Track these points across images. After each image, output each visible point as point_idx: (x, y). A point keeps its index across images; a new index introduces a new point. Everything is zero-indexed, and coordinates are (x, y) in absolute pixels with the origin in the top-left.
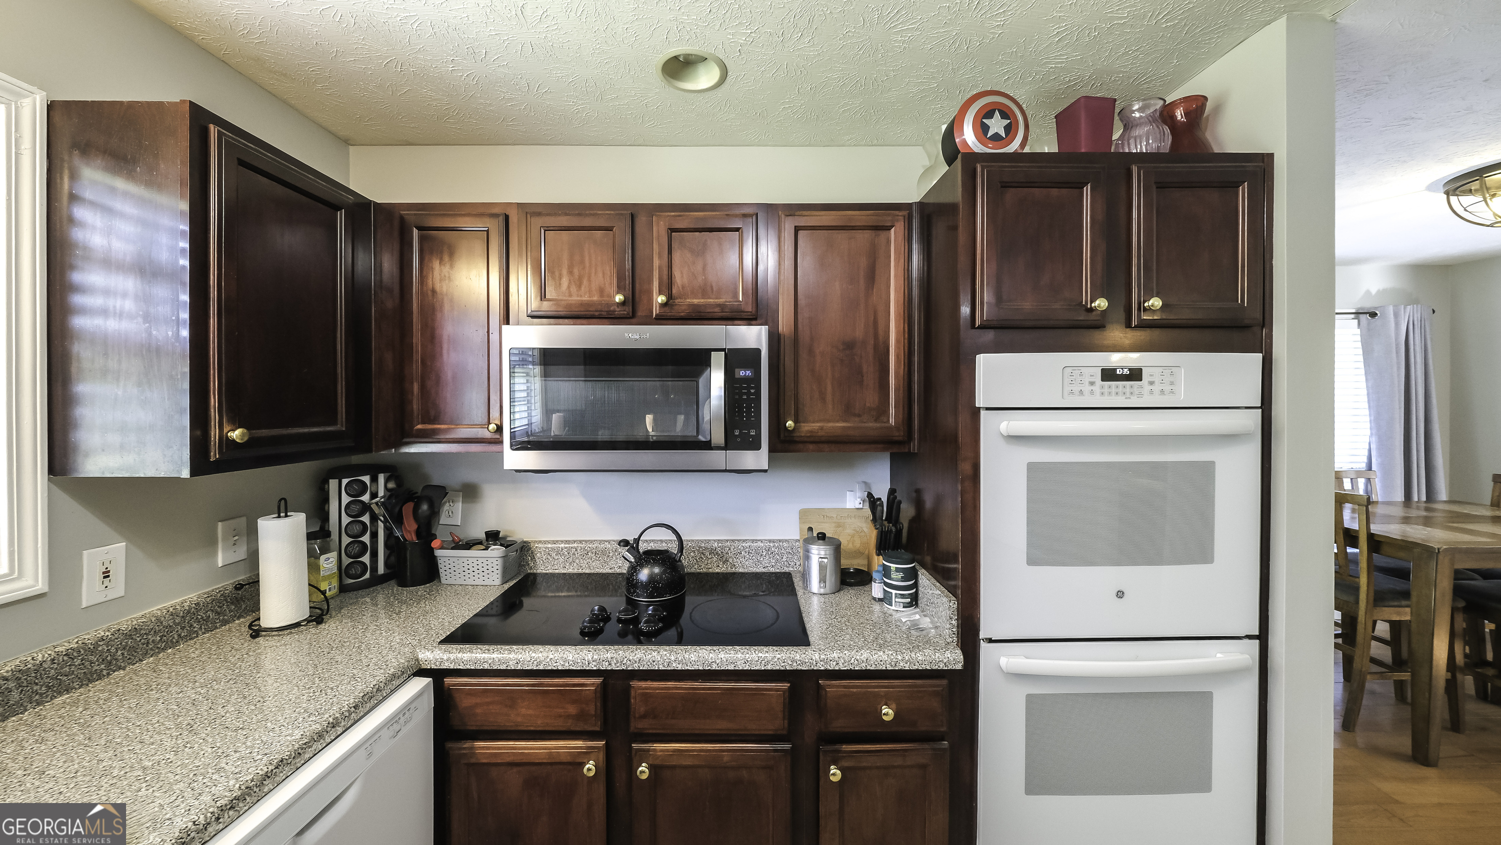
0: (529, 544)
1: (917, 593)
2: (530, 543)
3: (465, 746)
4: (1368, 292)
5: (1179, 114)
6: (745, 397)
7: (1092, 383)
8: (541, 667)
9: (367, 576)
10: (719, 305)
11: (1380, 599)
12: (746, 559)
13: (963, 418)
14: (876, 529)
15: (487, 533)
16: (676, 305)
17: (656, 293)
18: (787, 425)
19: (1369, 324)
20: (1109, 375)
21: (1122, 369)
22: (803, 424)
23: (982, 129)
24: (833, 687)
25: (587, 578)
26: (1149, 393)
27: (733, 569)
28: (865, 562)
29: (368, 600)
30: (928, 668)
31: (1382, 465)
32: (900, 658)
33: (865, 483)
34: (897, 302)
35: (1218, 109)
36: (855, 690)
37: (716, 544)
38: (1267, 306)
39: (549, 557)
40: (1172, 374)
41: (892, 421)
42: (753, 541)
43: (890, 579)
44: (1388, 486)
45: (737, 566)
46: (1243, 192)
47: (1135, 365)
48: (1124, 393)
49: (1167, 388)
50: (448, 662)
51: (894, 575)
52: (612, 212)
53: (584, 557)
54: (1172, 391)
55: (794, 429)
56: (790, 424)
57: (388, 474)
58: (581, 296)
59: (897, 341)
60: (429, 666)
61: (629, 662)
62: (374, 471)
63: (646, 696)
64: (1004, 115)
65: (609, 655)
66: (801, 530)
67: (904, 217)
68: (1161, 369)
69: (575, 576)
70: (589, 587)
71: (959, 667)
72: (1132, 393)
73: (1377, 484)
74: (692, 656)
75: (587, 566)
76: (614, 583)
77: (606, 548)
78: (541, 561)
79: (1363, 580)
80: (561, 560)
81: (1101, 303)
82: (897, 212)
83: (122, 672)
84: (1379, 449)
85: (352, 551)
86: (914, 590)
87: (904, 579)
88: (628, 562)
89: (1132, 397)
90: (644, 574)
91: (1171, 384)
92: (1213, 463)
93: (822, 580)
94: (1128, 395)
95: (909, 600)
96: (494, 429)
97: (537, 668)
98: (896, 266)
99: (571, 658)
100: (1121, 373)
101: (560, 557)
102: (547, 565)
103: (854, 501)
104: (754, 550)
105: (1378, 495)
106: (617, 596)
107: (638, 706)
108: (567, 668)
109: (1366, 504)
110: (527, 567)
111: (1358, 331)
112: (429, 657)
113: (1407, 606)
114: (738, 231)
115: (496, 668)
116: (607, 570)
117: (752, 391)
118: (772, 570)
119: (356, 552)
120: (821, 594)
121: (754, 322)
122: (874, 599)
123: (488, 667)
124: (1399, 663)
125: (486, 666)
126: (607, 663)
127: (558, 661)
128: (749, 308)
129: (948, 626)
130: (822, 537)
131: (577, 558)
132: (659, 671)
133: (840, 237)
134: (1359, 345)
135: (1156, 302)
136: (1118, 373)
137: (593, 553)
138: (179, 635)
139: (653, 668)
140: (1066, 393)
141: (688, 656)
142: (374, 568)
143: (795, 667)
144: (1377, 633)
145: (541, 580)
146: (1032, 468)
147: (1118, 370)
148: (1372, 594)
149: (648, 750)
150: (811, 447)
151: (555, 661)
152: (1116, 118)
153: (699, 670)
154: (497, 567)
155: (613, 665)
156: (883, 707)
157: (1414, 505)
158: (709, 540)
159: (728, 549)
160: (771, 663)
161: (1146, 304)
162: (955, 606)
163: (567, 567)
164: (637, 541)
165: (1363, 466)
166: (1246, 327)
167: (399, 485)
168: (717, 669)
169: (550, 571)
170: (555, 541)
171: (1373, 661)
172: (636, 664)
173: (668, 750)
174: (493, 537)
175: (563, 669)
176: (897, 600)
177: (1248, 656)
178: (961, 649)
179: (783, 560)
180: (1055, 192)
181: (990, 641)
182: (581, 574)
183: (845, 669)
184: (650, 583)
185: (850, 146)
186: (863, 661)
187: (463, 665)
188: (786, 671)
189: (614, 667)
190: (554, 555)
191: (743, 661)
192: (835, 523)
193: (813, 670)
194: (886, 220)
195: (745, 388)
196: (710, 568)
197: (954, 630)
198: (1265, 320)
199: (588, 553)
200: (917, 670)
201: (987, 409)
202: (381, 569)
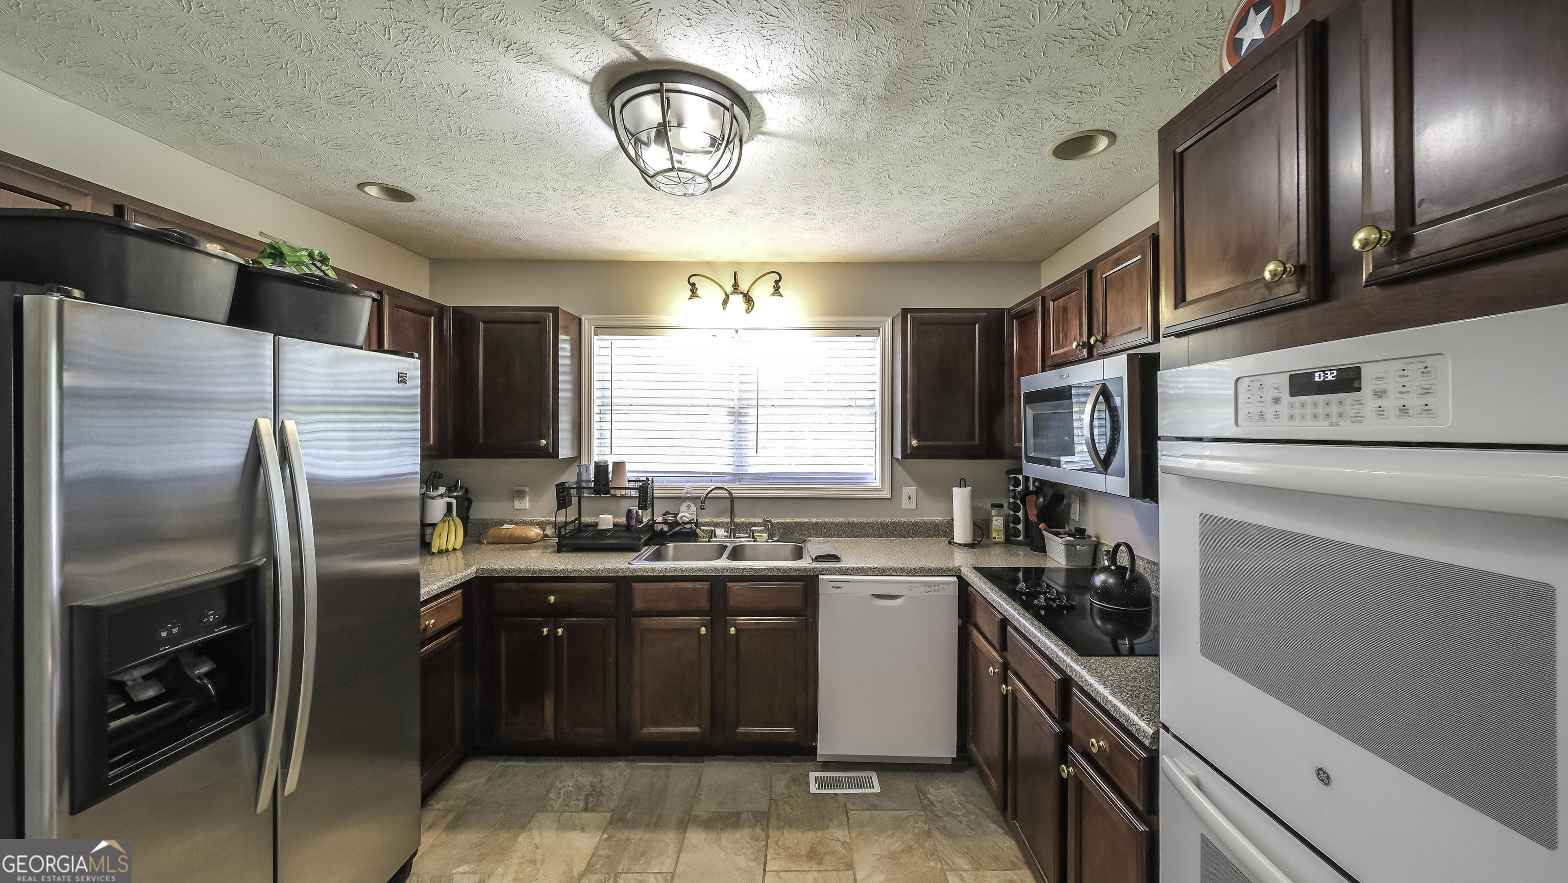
7: (1276, 401)
9: (1021, 538)
15: (1076, 529)
17: (1095, 333)
20: (1302, 385)
21: (1324, 372)
26: (1374, 413)
29: (1021, 553)
40: (1426, 371)
48: (1328, 416)
49: (1415, 402)
52: (1077, 276)
54: (1426, 408)
58: (1067, 347)
68: (1400, 364)
72: (1341, 415)
83: (912, 539)
89: (1342, 423)
91: (1424, 394)
94: (1334, 419)
100: (1322, 379)
119: (1012, 520)
136: (1317, 379)
138: (934, 534)
142: (1023, 534)
147: (1317, 374)
154: (1063, 551)
174: (1080, 533)
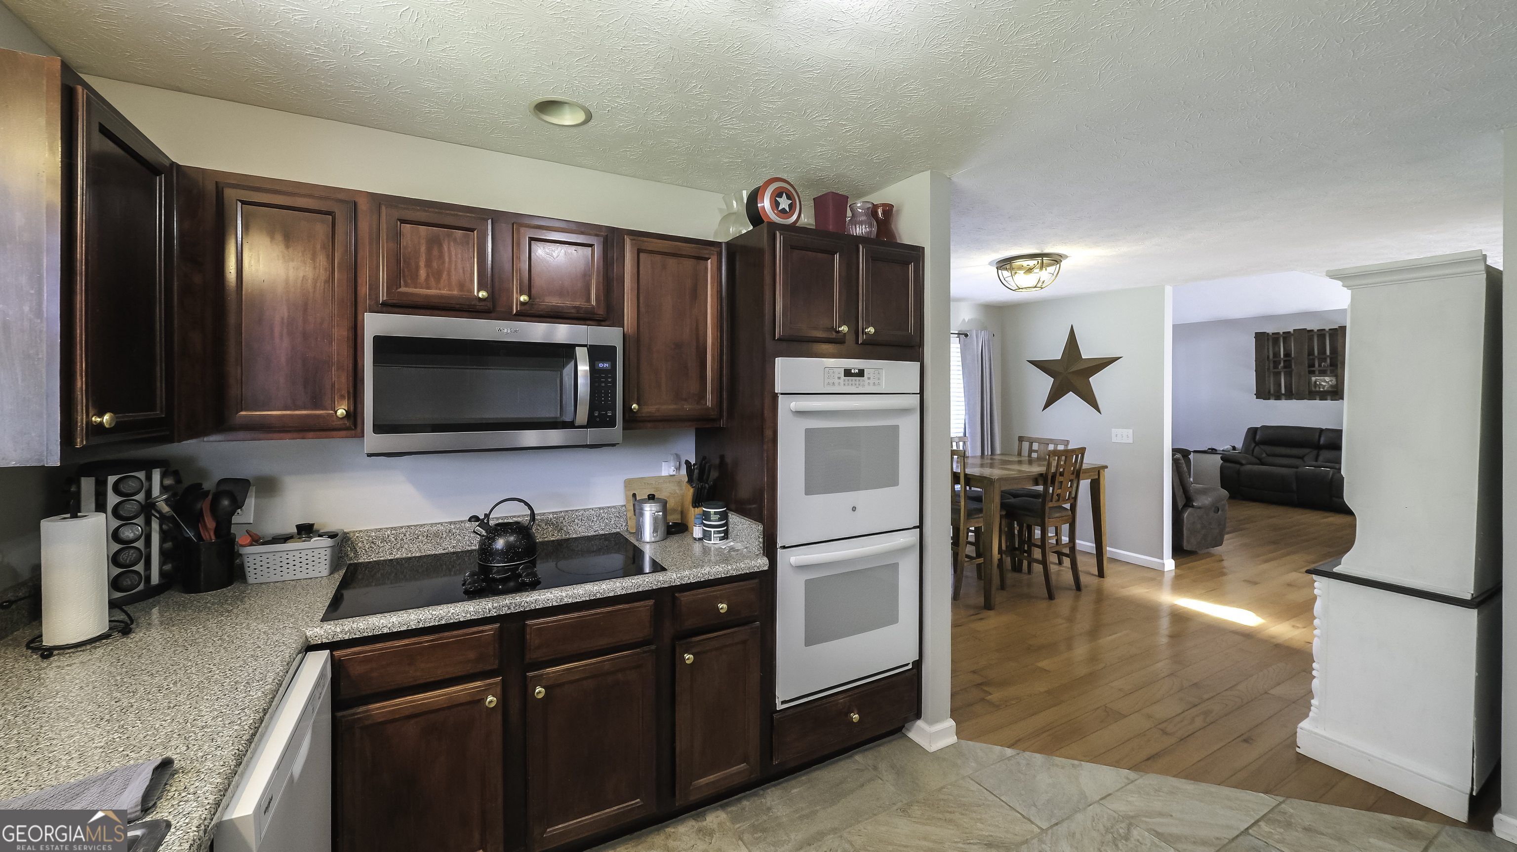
0: (348, 535)
1: (727, 529)
2: (349, 533)
3: (359, 711)
4: (964, 320)
5: (880, 211)
6: (603, 385)
7: (839, 378)
8: (443, 622)
9: (141, 587)
10: (575, 307)
11: (970, 514)
12: (579, 525)
13: (767, 401)
14: (693, 488)
15: (298, 527)
16: (536, 304)
17: (517, 292)
18: (633, 407)
19: (964, 341)
20: (848, 373)
21: (855, 370)
22: (644, 407)
23: (775, 204)
24: (685, 598)
25: (417, 561)
26: (867, 385)
27: (567, 536)
28: (679, 517)
30: (748, 572)
31: (970, 433)
32: (730, 568)
33: (677, 455)
34: (712, 314)
35: (898, 211)
36: (700, 596)
37: (551, 516)
38: (922, 334)
39: (373, 546)
40: (878, 373)
41: (709, 404)
42: (585, 510)
43: (710, 521)
44: (973, 448)
45: (571, 532)
46: (911, 267)
47: (861, 367)
49: (876, 382)
50: (343, 634)
51: (713, 517)
52: (473, 215)
53: (414, 541)
54: (879, 383)
55: (638, 410)
56: (634, 406)
57: (164, 469)
58: (440, 289)
59: (713, 344)
60: (319, 641)
61: (526, 604)
62: (148, 465)
63: (540, 630)
64: (789, 197)
65: (507, 601)
66: (627, 496)
67: (717, 252)
68: (873, 370)
69: (403, 561)
70: (420, 570)
71: (766, 568)
72: (859, 385)
73: (968, 444)
74: (580, 590)
75: (417, 550)
76: (448, 563)
77: (438, 530)
78: (363, 551)
79: (962, 504)
80: (387, 547)
81: (844, 328)
82: (712, 248)
84: (969, 423)
85: (127, 559)
86: (726, 528)
87: (720, 520)
88: (478, 536)
89: (859, 387)
90: (500, 543)
91: (878, 380)
92: (898, 426)
93: (655, 530)
94: (857, 386)
95: (723, 535)
96: (342, 413)
97: (439, 623)
98: (712, 288)
99: (472, 609)
100: (854, 372)
101: (385, 544)
102: (370, 554)
103: (667, 469)
104: (586, 518)
105: (969, 453)
106: (450, 575)
107: (532, 640)
108: (469, 619)
109: (963, 456)
110: (346, 558)
111: (959, 346)
112: (319, 633)
113: (982, 517)
114: (591, 247)
115: (396, 630)
116: (440, 551)
117: (610, 380)
118: (602, 532)
119: (132, 559)
120: (653, 542)
121: (603, 323)
122: (695, 539)
123: (387, 631)
124: (979, 555)
125: (386, 631)
126: (506, 608)
127: (459, 614)
128: (601, 312)
129: (757, 543)
130: (651, 498)
131: (405, 543)
132: (553, 607)
133: (672, 262)
134: (959, 355)
135: (871, 330)
136: (852, 372)
137: (424, 537)
139: (548, 605)
140: (825, 384)
141: (576, 592)
142: (148, 578)
143: (660, 586)
144: (970, 539)
145: (363, 570)
146: (808, 432)
147: (852, 370)
148: (966, 512)
149: (542, 675)
150: (649, 425)
151: (457, 614)
152: (848, 208)
153: (586, 600)
154: (326, 557)
155: (512, 608)
156: (719, 605)
157: (985, 457)
158: (544, 513)
159: (562, 519)
160: (642, 586)
161: (866, 330)
162: (762, 529)
163: (394, 553)
164: (487, 516)
165: (962, 435)
166: (912, 347)
167: (178, 481)
168: (600, 597)
169: (374, 559)
170: (379, 529)
171: (967, 556)
172: (533, 605)
173: (558, 671)
174: (306, 530)
175: (465, 620)
176: (715, 535)
177: (914, 538)
178: (766, 557)
179: (611, 523)
180: (820, 255)
181: (784, 547)
182: (410, 558)
183: (694, 581)
184: (511, 549)
185: (665, 183)
186: (706, 574)
187: (359, 633)
188: (653, 590)
189: (513, 610)
190: (378, 542)
191: (621, 588)
192: (655, 488)
193: (672, 586)
194: (705, 253)
195: (603, 378)
196: (545, 538)
197: (761, 545)
198: (921, 344)
199: (418, 537)
200: (741, 574)
201: (782, 394)
202: (155, 579)
